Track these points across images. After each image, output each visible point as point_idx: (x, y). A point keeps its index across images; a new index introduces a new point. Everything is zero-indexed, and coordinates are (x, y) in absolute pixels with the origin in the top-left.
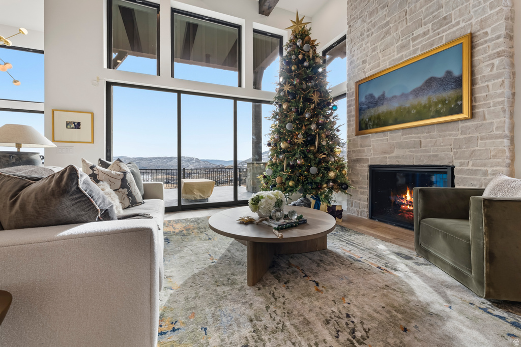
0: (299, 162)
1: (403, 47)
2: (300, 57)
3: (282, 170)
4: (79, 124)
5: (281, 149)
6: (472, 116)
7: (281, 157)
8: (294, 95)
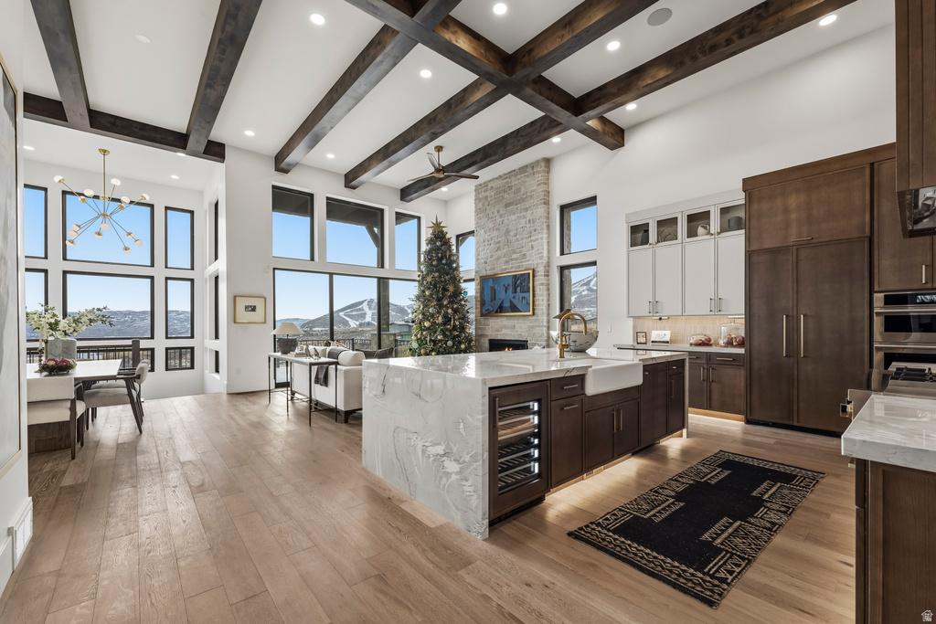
0: (439, 337)
1: (507, 262)
2: (440, 255)
3: (427, 344)
4: (255, 307)
5: (425, 327)
6: (534, 314)
7: (424, 333)
8: (435, 286)
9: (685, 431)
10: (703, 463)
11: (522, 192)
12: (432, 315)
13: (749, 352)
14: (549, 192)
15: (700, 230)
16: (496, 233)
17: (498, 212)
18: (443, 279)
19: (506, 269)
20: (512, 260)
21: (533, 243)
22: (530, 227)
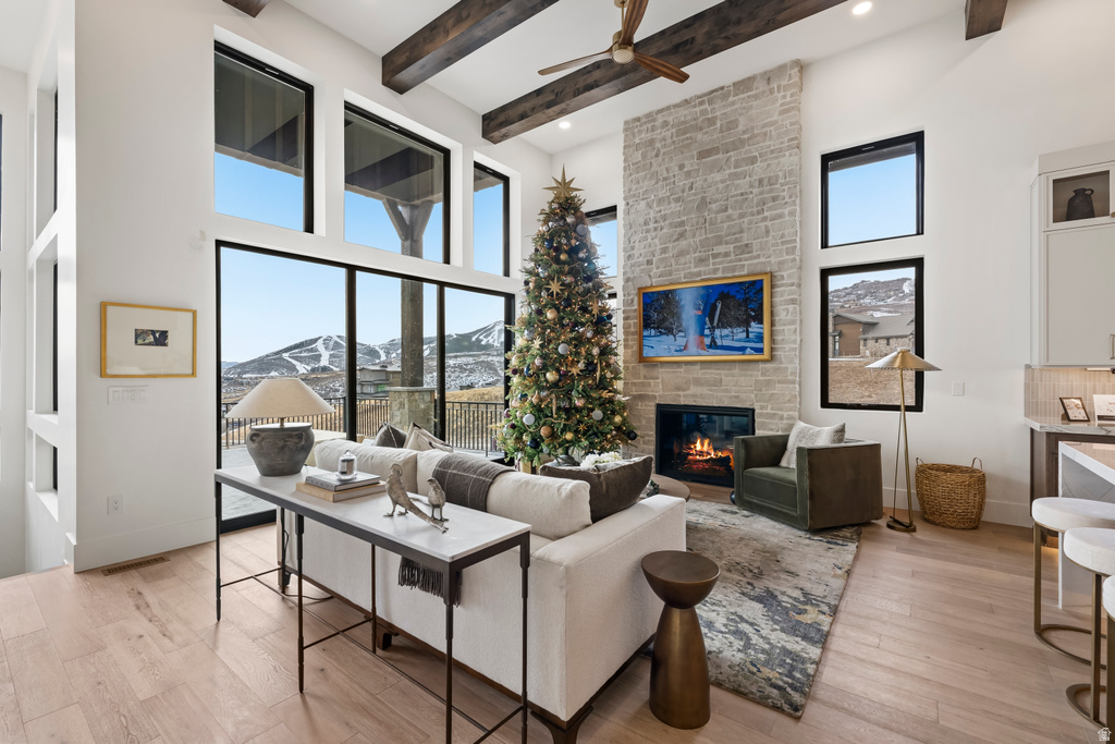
0: (576, 402)
1: (701, 261)
2: (573, 242)
3: (552, 417)
4: (164, 334)
5: (546, 381)
6: (771, 358)
7: (544, 394)
8: (567, 302)
11: (741, 128)
12: (564, 359)
14: (800, 128)
16: (675, 207)
17: (681, 167)
18: (581, 289)
19: (699, 274)
20: (715, 256)
21: (769, 223)
22: (762, 193)
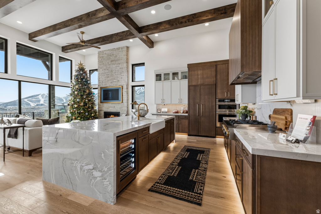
0: (82, 111)
2: (82, 77)
3: (75, 114)
5: (74, 107)
6: (122, 102)
7: (74, 110)
8: (80, 90)
9: (174, 141)
10: (181, 151)
11: (118, 57)
12: (78, 102)
13: (189, 115)
14: (128, 59)
15: (176, 78)
16: (107, 71)
17: (108, 63)
18: (83, 87)
19: (111, 85)
20: (114, 82)
21: (122, 76)
22: (121, 70)
